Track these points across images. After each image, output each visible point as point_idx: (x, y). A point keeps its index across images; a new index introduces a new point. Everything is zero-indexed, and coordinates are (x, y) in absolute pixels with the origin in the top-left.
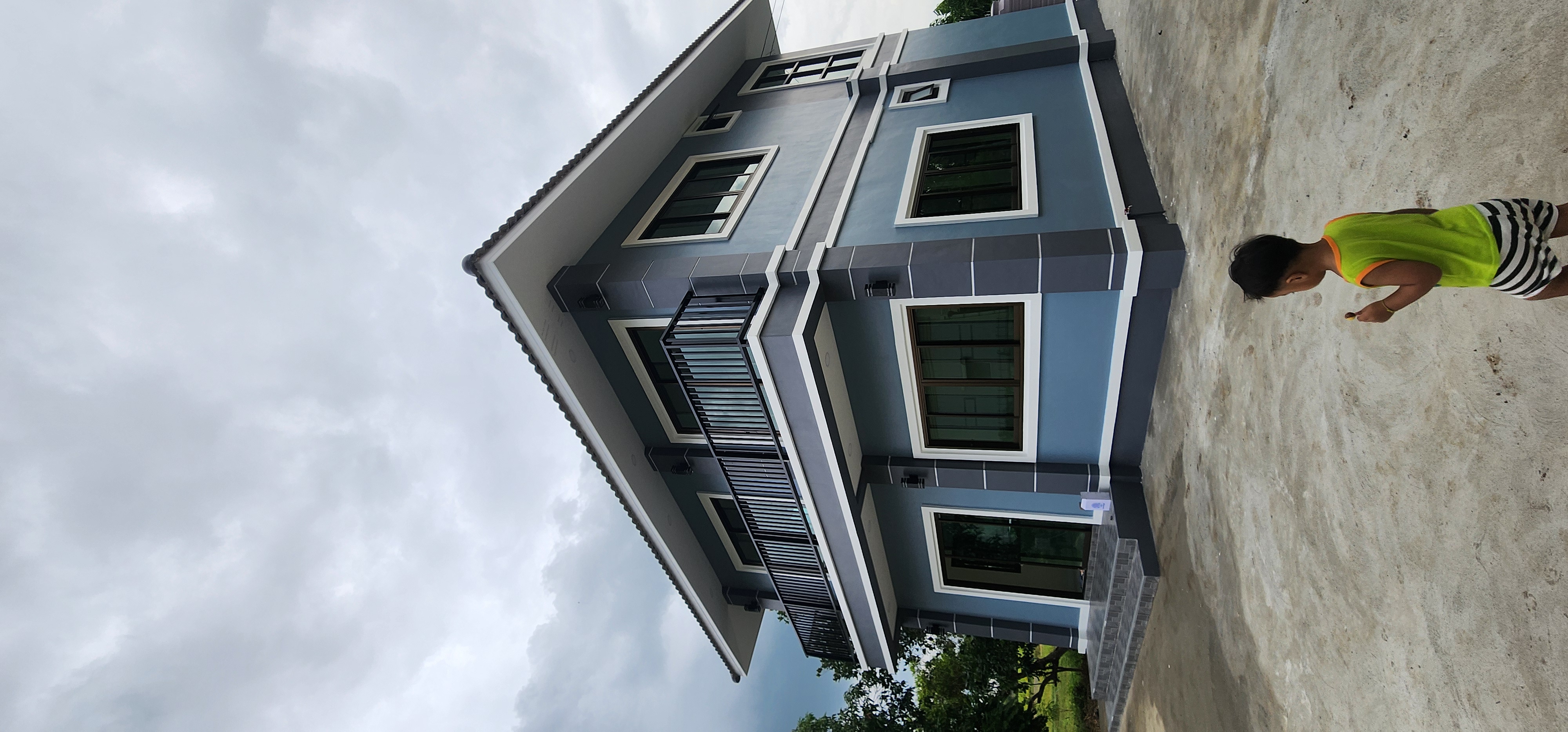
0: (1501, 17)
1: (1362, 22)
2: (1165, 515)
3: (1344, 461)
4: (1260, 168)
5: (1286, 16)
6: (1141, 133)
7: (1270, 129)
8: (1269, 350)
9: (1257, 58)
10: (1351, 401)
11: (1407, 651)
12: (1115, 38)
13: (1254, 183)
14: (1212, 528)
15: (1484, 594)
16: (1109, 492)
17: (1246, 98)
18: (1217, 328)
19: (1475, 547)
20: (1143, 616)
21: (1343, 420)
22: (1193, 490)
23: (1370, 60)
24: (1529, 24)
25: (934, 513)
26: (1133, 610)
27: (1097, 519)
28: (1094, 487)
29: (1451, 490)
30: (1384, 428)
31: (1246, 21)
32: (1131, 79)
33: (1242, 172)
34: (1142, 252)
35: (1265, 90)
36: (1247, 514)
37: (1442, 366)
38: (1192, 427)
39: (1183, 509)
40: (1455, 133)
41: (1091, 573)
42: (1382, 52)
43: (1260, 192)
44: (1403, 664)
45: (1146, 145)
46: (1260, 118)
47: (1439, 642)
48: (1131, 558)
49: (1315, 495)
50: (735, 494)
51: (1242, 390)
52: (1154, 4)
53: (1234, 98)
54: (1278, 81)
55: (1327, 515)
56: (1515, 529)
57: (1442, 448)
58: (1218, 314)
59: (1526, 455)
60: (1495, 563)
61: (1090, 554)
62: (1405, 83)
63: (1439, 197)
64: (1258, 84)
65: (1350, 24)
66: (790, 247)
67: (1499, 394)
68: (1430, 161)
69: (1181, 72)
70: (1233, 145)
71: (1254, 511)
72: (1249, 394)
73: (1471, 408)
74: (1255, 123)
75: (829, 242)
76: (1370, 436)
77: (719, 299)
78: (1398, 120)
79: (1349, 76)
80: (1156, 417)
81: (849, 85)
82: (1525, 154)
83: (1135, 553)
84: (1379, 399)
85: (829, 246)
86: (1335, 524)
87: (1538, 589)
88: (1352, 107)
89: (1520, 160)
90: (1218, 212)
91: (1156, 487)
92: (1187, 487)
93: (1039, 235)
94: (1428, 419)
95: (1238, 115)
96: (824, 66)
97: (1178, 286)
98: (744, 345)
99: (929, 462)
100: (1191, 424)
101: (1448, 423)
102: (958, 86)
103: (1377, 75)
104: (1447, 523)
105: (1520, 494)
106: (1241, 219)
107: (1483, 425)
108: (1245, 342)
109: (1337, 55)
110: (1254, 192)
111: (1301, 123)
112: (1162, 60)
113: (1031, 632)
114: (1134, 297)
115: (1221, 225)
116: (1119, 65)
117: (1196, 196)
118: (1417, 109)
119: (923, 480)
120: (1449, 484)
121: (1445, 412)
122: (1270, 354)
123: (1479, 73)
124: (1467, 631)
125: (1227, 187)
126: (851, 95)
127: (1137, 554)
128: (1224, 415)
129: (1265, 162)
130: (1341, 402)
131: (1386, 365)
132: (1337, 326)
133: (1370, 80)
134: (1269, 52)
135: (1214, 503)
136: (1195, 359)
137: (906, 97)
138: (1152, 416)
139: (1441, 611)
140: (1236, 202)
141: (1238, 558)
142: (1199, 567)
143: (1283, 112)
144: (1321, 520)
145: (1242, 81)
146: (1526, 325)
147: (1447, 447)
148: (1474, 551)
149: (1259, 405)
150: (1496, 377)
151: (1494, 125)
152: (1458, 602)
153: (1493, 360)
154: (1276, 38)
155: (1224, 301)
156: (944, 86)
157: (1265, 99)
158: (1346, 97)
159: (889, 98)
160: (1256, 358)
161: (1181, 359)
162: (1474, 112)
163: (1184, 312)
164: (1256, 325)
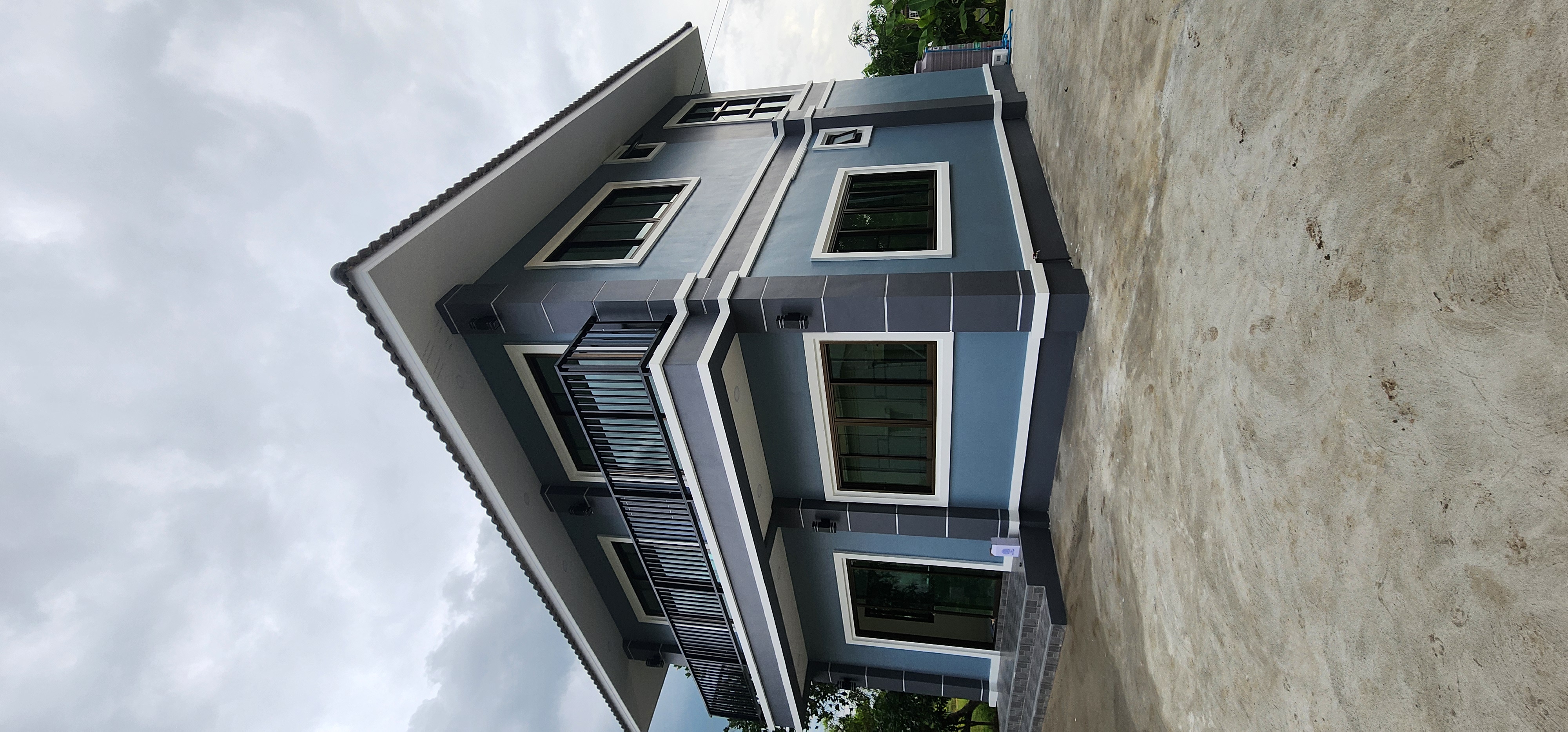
0: (1382, 40)
1: (1249, 59)
2: (1072, 561)
3: (1242, 499)
4: (1157, 208)
5: (1180, 61)
6: (1049, 185)
7: (1166, 170)
8: (1168, 388)
9: (1153, 103)
10: (1248, 436)
11: (1310, 702)
12: (1026, 99)
13: (1152, 224)
14: (1115, 573)
15: (1388, 637)
16: (1019, 538)
17: (1143, 143)
18: (1119, 369)
19: (1377, 587)
20: (1050, 667)
21: (1241, 456)
22: (1097, 535)
23: (1259, 94)
24: (1411, 45)
25: (846, 559)
26: (1041, 661)
27: (1007, 566)
28: (1005, 533)
29: (1350, 526)
30: (1281, 462)
31: (1143, 70)
32: (1040, 136)
33: (1141, 215)
34: (1049, 294)
35: (1161, 133)
36: (1149, 557)
37: (1337, 394)
38: (1096, 470)
39: (1089, 555)
40: (1342, 157)
41: (1002, 622)
42: (1270, 85)
43: (1158, 231)
44: (1306, 716)
45: (1053, 196)
46: (1157, 160)
47: (1343, 693)
48: (1040, 606)
49: (1214, 536)
50: (635, 537)
51: (1143, 430)
52: (1061, 63)
53: (1133, 144)
54: (1173, 123)
55: (1227, 557)
56: (1418, 567)
57: (1339, 481)
58: (1120, 355)
59: (1426, 485)
60: (1398, 604)
61: (1001, 602)
62: (1292, 113)
63: (1329, 222)
64: (1154, 128)
65: (1239, 62)
66: (703, 275)
67: (1395, 421)
68: (1318, 188)
69: (1085, 124)
70: (1133, 189)
71: (1156, 555)
72: (1150, 434)
73: (1367, 436)
74: (1152, 166)
75: (743, 273)
76: (1267, 471)
77: (625, 325)
78: (1287, 150)
79: (1239, 112)
80: (1063, 461)
81: (774, 124)
82: (1412, 173)
83: (1043, 600)
84: (1275, 433)
85: (743, 277)
86: (1235, 566)
87: (1445, 631)
88: (1243, 140)
89: (1407, 180)
90: (1119, 254)
91: (1063, 532)
92: (1091, 532)
93: (952, 274)
94: (1324, 450)
95: (1136, 160)
96: (752, 107)
97: (1082, 329)
98: (646, 374)
99: (842, 506)
100: (1095, 467)
101: (1344, 454)
102: (880, 133)
103: (1265, 108)
104: (1347, 562)
105: (1421, 528)
106: (1140, 260)
107: (1381, 455)
108: (1145, 381)
109: (1227, 93)
110: (1151, 234)
111: (1195, 161)
112: (1068, 115)
113: (943, 685)
114: (1041, 339)
115: (1122, 267)
116: (1030, 125)
117: (1099, 241)
118: (1305, 137)
119: (835, 524)
120: (1348, 519)
121: (1342, 443)
122: (1169, 393)
123: (1363, 97)
124: (1371, 679)
125: (1127, 230)
126: (776, 135)
127: (1044, 602)
128: (1126, 456)
129: (1162, 202)
130: (1238, 438)
131: (1282, 397)
132: (1233, 359)
133: (1259, 113)
134: (1164, 97)
135: (1117, 547)
136: (1099, 401)
137: (830, 140)
138: (1059, 461)
139: (1344, 657)
140: (1135, 243)
141: (1141, 604)
142: (1104, 614)
143: (1178, 153)
144: (1221, 563)
145: (1140, 127)
146: (1421, 347)
147: (1344, 480)
148: (1376, 591)
149: (1159, 444)
150: (1392, 404)
151: (1380, 146)
152: (1361, 648)
153: (1389, 386)
154: (1171, 84)
155: (1125, 342)
156: (867, 132)
157: (1161, 142)
158: (1237, 132)
159: (812, 140)
160: (1155, 397)
161: (1086, 402)
162: (1361, 133)
163: (1089, 355)
164: (1155, 364)
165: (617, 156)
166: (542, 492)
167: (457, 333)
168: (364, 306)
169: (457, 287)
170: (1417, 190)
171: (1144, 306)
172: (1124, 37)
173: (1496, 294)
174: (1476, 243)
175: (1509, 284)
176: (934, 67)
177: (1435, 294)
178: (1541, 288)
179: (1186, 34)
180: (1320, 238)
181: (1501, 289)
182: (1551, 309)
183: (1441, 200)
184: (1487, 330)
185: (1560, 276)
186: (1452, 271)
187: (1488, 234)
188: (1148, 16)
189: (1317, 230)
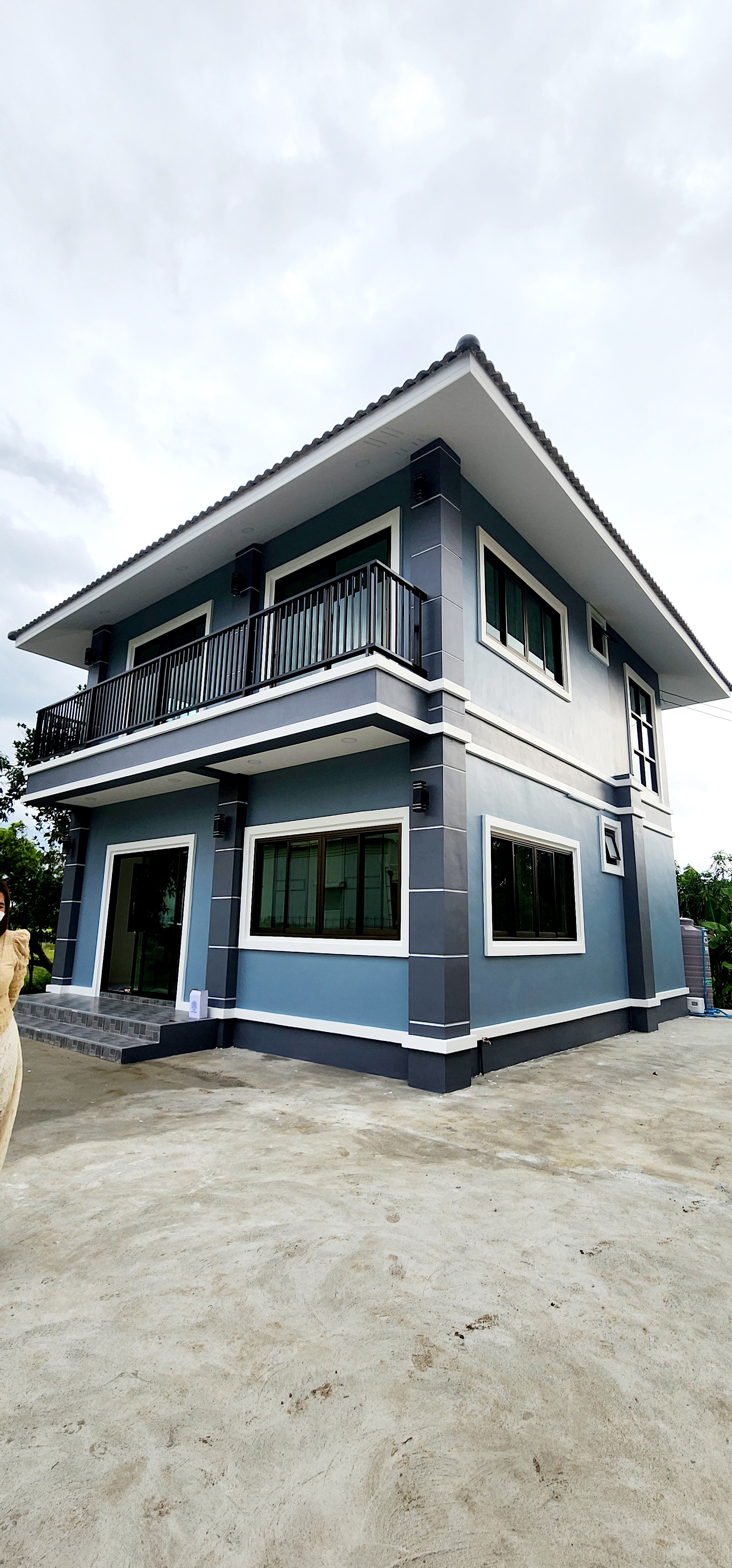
0: (669, 1397)
1: (665, 1263)
2: (183, 1070)
3: (229, 1242)
4: (524, 1165)
5: (671, 1191)
6: (560, 1054)
7: (562, 1174)
8: (343, 1172)
9: (631, 1163)
10: (290, 1250)
11: (30, 1303)
12: (650, 1032)
13: (509, 1159)
14: (166, 1114)
15: (85, 1380)
16: (208, 1018)
17: (592, 1152)
18: (368, 1122)
19: (134, 1372)
20: (81, 1046)
21: (270, 1242)
22: (206, 1096)
23: (629, 1271)
24: (662, 1425)
25: (188, 847)
26: (88, 1038)
27: (181, 1005)
28: (212, 1004)
29: (194, 1348)
30: (261, 1282)
31: (666, 1154)
32: (610, 1046)
33: (520, 1149)
34: (445, 1053)
35: (600, 1170)
36: (180, 1148)
37: (322, 1339)
38: (270, 1096)
39: (187, 1087)
40: (555, 1352)
41: (127, 999)
42: (635, 1282)
43: (501, 1165)
44: (17, 1299)
45: (548, 1058)
46: (573, 1165)
47: (36, 1335)
48: (140, 1037)
49: (196, 1213)
51: (305, 1145)
52: (683, 1068)
53: (592, 1142)
54: (608, 1183)
55: (174, 1225)
56: (150, 1412)
57: (238, 1339)
58: (381, 1123)
59: (227, 1423)
60: (116, 1392)
61: (146, 998)
62: (605, 1304)
63: (491, 1337)
64: (605, 1164)
65: (663, 1252)
66: (468, 706)
67: (291, 1396)
68: (528, 1328)
69: (618, 1093)
70: (547, 1140)
71: (183, 1155)
72: (300, 1152)
73: (278, 1368)
74: (567, 1160)
75: (470, 747)
76: (254, 1268)
78: (568, 1297)
79: (612, 1250)
80: (282, 1063)
81: (626, 776)
82: (532, 1421)
83: (146, 1041)
84: (290, 1278)
86: (165, 1233)
87: (87, 1436)
88: (583, 1253)
89: (527, 1416)
90: (482, 1125)
91: (211, 1062)
92: (210, 1090)
93: (466, 956)
94: (268, 1325)
95: (575, 1144)
96: (646, 753)
97: (410, 1085)
98: (367, 651)
99: (240, 843)
100: (273, 1095)
101: (264, 1344)
102: (615, 883)
103: (612, 1277)
104: (160, 1344)
105: (187, 1416)
106: (473, 1146)
107: (259, 1380)
108: (353, 1148)
109: (633, 1239)
110: (499, 1158)
111: (567, 1204)
112: (629, 1075)
113: (67, 940)
114: (400, 1044)
115: (469, 1127)
116: (624, 1035)
117: (497, 1104)
118: (580, 1316)
119: (222, 836)
120: (201, 1346)
121: (274, 1343)
122: (339, 1172)
123: (614, 1376)
124: (47, 1363)
125: (506, 1133)
126: (616, 778)
127: (144, 1042)
128: (281, 1127)
129: (529, 1170)
130: (288, 1240)
131: (324, 1285)
132: (366, 1238)
133: (608, 1271)
134: (637, 1174)
135: (193, 1116)
136: (337, 1101)
137: (610, 833)
138: (282, 1059)
139: (70, 1337)
140: (492, 1142)
141: (135, 1139)
142: (129, 1101)
143: (578, 1188)
144: (169, 1220)
145: (608, 1149)
146: (360, 1424)
147: (238, 1343)
148: (130, 1370)
149: (289, 1161)
150: (308, 1393)
151: (563, 1390)
152: (78, 1354)
153: (326, 1391)
154: (649, 1182)
155: (393, 1129)
156: (618, 870)
157: (590, 1171)
158: (592, 1248)
159: (610, 815)
160: (336, 1158)
161: (338, 1088)
162: (578, 1372)
163: (385, 1091)
164: (369, 1159)
165: (595, 616)
166: (254, 545)
167: (411, 460)
168: (436, 368)
169: (459, 459)
170: (514, 1424)
171: (427, 1149)
172: (702, 1135)
173: (405, 1498)
174: (457, 1481)
175: (414, 1511)
176: (686, 939)
177: (411, 1439)
178: (407, 1542)
179: (698, 1198)
180: (477, 1328)
181: (409, 1503)
182: (386, 1551)
183: (503, 1449)
184: (371, 1487)
185: (417, 1560)
186: (432, 1456)
187: (465, 1493)
188: (721, 1160)
189: (485, 1325)
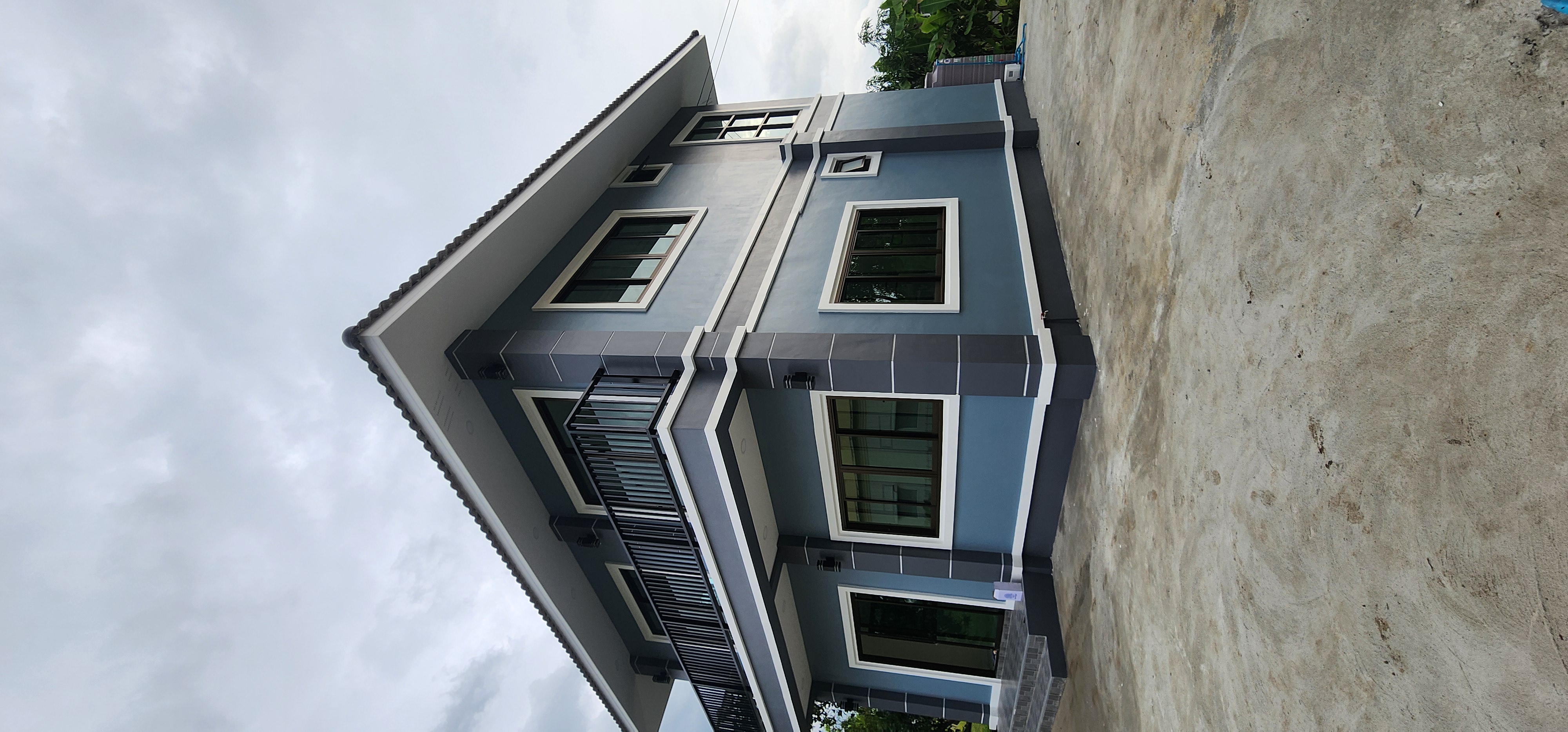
0: (1388, 278)
2: (1074, 618)
3: (1239, 654)
4: (1166, 319)
5: (1192, 182)
6: (1059, 230)
7: (1175, 285)
8: (1171, 505)
9: (1164, 210)
10: (1246, 596)
12: (1038, 128)
13: (1159, 331)
14: (1115, 652)
16: (1021, 582)
17: (1154, 245)
18: (1123, 456)
20: (1050, 713)
22: (1099, 607)
23: (1268, 263)
24: (1416, 296)
25: (851, 593)
26: (1041, 706)
27: (1009, 605)
28: (1007, 577)
30: (1277, 640)
31: (1155, 170)
32: (1051, 175)
33: (1149, 315)
34: (1056, 365)
35: (1171, 245)
36: (1148, 657)
37: (1332, 605)
38: (1099, 543)
39: (1090, 621)
40: (1346, 374)
41: (1004, 654)
42: (1278, 263)
43: (1165, 343)
45: (1063, 244)
46: (1166, 270)
48: (1041, 653)
49: (1211, 672)
51: (1146, 531)
52: (1073, 112)
53: (1143, 240)
54: (1183, 242)
55: (1222, 700)
57: (1332, 688)
58: (1125, 444)
61: (1003, 636)
62: (1299, 302)
63: (1331, 433)
64: (1164, 237)
65: (1249, 220)
66: (709, 329)
67: (1387, 662)
68: (1322, 392)
69: (1096, 190)
71: (1155, 659)
72: (1152, 539)
73: (1360, 660)
74: (1161, 273)
75: (750, 327)
76: (1263, 641)
78: (1292, 337)
79: (1247, 270)
80: (1067, 515)
81: (782, 148)
82: (1412, 428)
83: (1044, 649)
84: (1273, 608)
85: (750, 331)
86: (1230, 712)
88: (1250, 302)
89: (1407, 431)
90: (1127, 342)
91: (1065, 585)
92: (1093, 601)
93: (959, 337)
94: (1318, 652)
95: (1146, 257)
96: (759, 122)
97: (1088, 398)
98: (653, 436)
99: (847, 545)
100: (1097, 539)
101: (1337, 666)
102: (889, 161)
103: (1273, 282)
106: (1147, 361)
107: (1372, 686)
108: (1149, 484)
109: (1237, 244)
110: (1159, 340)
111: (1204, 295)
112: (1079, 170)
113: (944, 708)
114: (1047, 405)
115: (1129, 357)
116: (1041, 155)
117: (1107, 317)
118: (1310, 333)
119: (840, 563)
121: (1335, 654)
122: (1172, 510)
123: (1368, 324)
125: (1135, 322)
126: (784, 158)
127: (1045, 652)
128: (1128, 547)
129: (1170, 316)
130: (1237, 592)
131: (1280, 577)
132: (1235, 514)
133: (1267, 284)
134: (1175, 210)
135: (1117, 630)
136: (1103, 477)
137: (838, 167)
138: (1063, 514)
140: (1143, 341)
141: (1140, 699)
142: (1103, 688)
143: (1187, 275)
144: (1217, 703)
145: (1150, 226)
146: (1413, 604)
147: (1336, 691)
149: (1161, 554)
150: (1384, 644)
151: (1382, 384)
153: (1383, 625)
155: (1131, 434)
156: (876, 158)
157: (1171, 255)
158: (1245, 290)
159: (821, 165)
160: (1159, 506)
161: (1091, 470)
162: (1363, 362)
163: (1094, 427)
164: (1159, 473)
165: (622, 178)
166: (551, 523)
167: (469, 379)
168: (375, 366)
169: (468, 332)
170: (1415, 448)
171: (1150, 409)
172: (1137, 123)
173: (1485, 592)
174: (1469, 532)
175: (1499, 589)
176: (947, 81)
177: (1428, 560)
178: (1528, 608)
179: (1198, 157)
180: (1322, 443)
181: (1490, 590)
182: (1536, 635)
183: (1438, 470)
184: (1474, 622)
185: (1545, 605)
186: (1445, 546)
187: (1480, 527)
188: (1162, 117)
189: (1319, 433)
